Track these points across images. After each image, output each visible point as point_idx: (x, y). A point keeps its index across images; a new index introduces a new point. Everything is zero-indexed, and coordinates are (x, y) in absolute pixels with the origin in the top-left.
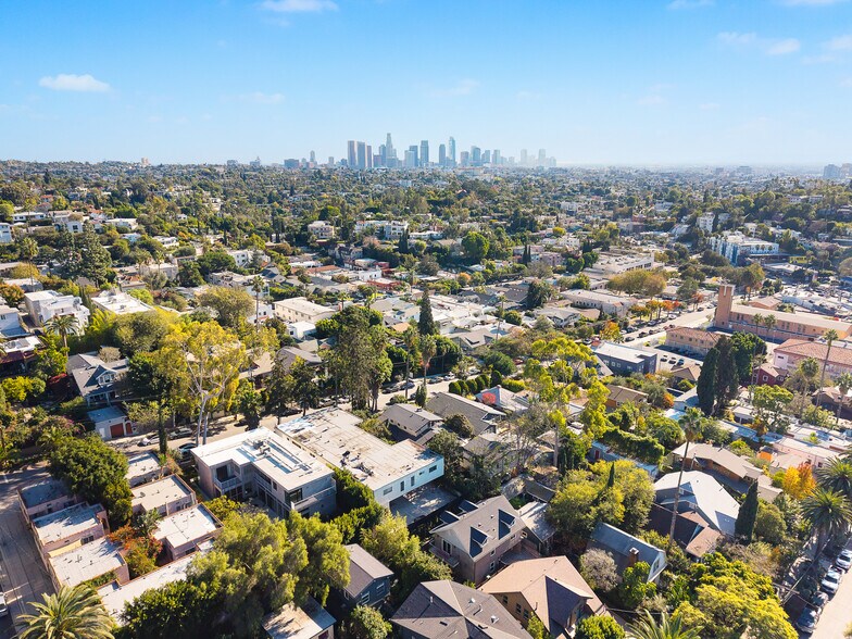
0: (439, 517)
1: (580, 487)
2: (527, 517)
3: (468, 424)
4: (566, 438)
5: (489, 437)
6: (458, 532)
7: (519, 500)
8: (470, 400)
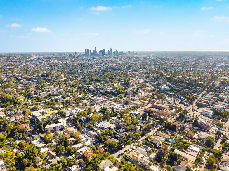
0: (117, 130)
1: (128, 127)
2: (124, 130)
3: (119, 122)
4: (128, 123)
5: (121, 123)
6: (119, 131)
7: (123, 129)
8: (119, 120)
